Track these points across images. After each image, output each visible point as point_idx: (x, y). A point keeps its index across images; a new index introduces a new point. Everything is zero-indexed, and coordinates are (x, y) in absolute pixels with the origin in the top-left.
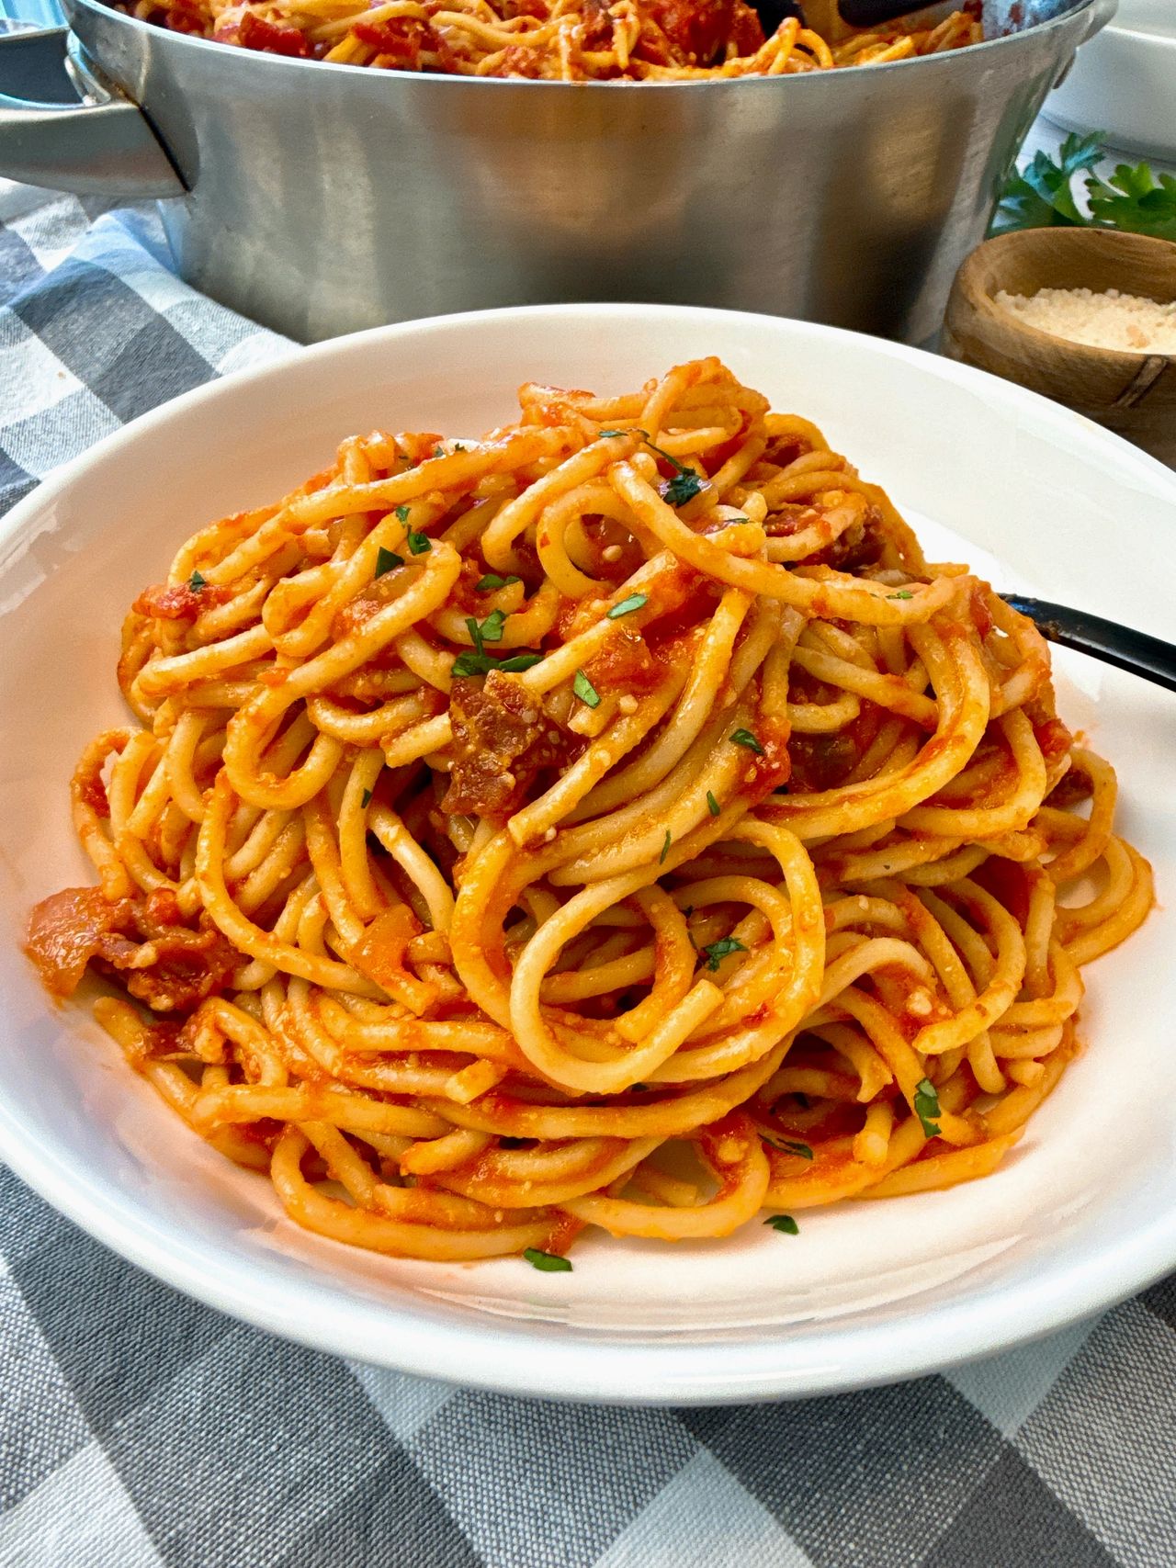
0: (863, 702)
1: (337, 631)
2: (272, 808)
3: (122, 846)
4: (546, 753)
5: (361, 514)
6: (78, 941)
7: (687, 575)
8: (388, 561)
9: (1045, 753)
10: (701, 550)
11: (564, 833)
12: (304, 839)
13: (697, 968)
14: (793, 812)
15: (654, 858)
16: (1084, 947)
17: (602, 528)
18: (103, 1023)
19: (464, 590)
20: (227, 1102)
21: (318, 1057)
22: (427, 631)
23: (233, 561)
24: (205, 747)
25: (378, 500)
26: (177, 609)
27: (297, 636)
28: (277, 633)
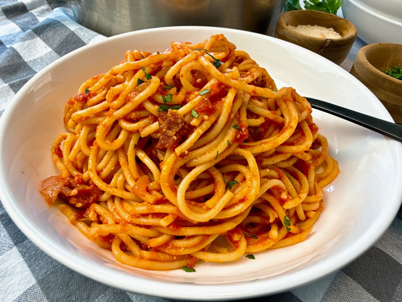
0: (265, 118)
1: (127, 100)
2: (109, 150)
3: (67, 164)
4: (184, 131)
5: (132, 70)
6: (55, 189)
7: (220, 84)
8: (140, 81)
9: (312, 131)
10: (223, 77)
11: (190, 152)
12: (118, 159)
13: (226, 188)
14: (249, 147)
15: (214, 159)
16: (323, 183)
17: (196, 75)
18: (62, 211)
19: (161, 89)
20: (99, 229)
21: (124, 217)
22: (151, 99)
23: (97, 85)
24: (90, 135)
25: (137, 66)
26: (82, 98)
27: (116, 103)
28: (110, 102)
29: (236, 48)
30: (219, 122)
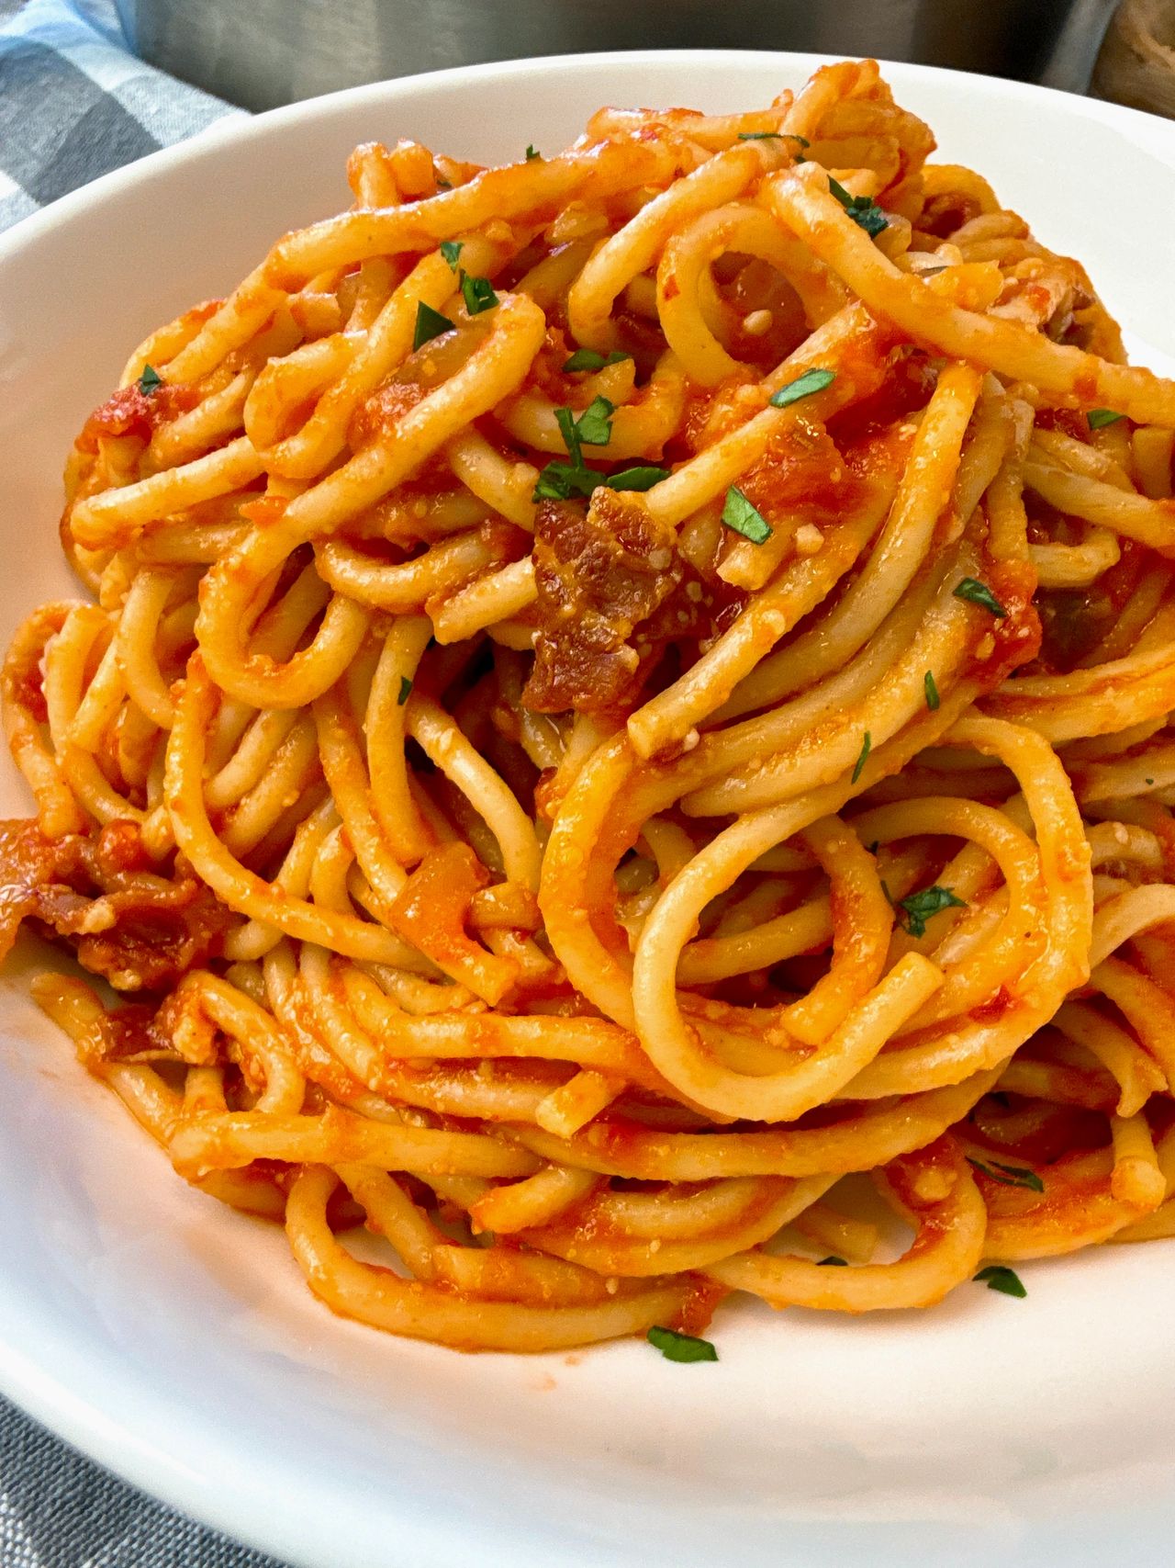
0: (1123, 541)
1: (358, 435)
2: (269, 706)
3: (67, 761)
4: (682, 616)
5: (388, 257)
6: (4, 896)
7: (889, 339)
8: (431, 324)
10: (917, 296)
11: (709, 738)
12: (316, 750)
13: (896, 935)
14: (1035, 702)
15: (844, 773)
17: (739, 288)
19: (550, 370)
20: (217, 1139)
21: (348, 1061)
22: (495, 430)
23: (200, 344)
24: (171, 622)
25: (414, 233)
26: (122, 422)
27: (297, 446)
28: (268, 446)
29: (933, 147)
30: (882, 569)
